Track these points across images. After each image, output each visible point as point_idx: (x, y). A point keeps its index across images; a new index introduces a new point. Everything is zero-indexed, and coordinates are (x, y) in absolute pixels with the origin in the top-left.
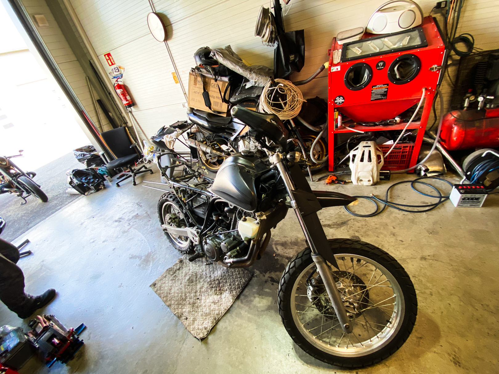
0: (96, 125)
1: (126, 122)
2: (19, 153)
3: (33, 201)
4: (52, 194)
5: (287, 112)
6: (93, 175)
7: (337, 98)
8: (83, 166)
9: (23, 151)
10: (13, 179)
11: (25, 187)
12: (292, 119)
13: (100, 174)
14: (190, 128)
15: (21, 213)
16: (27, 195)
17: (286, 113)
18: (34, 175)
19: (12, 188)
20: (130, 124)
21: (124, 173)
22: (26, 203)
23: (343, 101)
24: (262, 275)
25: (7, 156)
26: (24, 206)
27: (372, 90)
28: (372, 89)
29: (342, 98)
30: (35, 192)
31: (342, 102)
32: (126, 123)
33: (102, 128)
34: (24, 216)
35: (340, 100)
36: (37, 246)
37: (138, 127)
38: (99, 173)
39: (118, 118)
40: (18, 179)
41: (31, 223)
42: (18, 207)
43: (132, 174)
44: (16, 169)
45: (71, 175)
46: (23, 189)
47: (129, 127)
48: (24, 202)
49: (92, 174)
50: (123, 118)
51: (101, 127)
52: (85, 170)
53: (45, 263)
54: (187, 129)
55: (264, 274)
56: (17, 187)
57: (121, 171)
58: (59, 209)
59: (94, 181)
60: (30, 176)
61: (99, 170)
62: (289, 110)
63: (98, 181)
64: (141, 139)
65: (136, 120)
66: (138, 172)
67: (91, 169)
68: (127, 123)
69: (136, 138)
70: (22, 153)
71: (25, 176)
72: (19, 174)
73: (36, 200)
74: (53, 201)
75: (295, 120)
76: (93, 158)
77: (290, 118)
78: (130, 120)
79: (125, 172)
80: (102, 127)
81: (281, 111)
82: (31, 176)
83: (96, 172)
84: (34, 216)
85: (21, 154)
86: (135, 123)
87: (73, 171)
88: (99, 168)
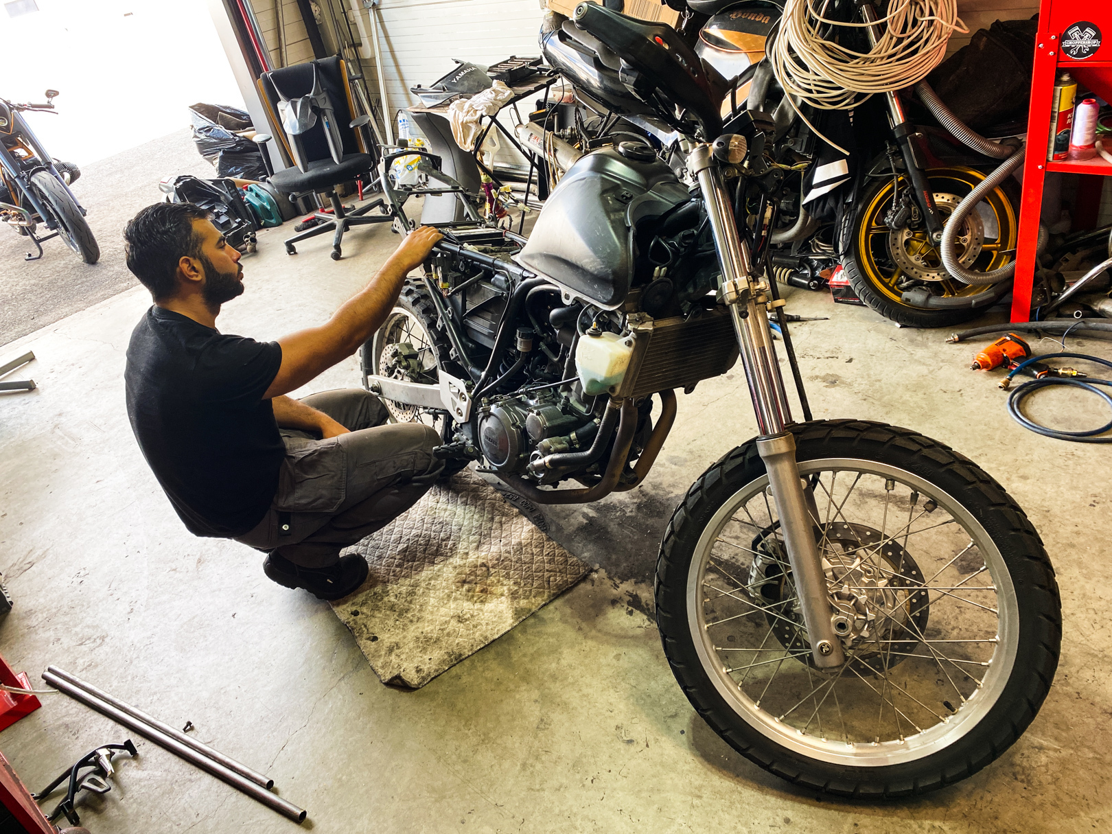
0: (267, 39)
1: (356, 41)
2: (44, 100)
3: (59, 255)
4: (112, 245)
5: (878, 62)
6: (231, 204)
7: (1074, 32)
8: (207, 171)
9: (56, 93)
10: (18, 177)
11: (46, 206)
12: (900, 94)
13: (252, 206)
14: (547, 86)
15: (24, 283)
16: (49, 232)
17: (873, 69)
18: (75, 175)
19: (12, 202)
20: (366, 52)
21: (318, 214)
22: (39, 258)
24: (609, 583)
25: (14, 102)
26: (34, 265)
29: (1094, 34)
30: (70, 229)
32: (356, 45)
33: (281, 53)
34: (31, 292)
35: (1082, 40)
36: (52, 376)
37: (391, 62)
38: (249, 202)
39: (336, 22)
40: (33, 179)
41: (46, 312)
42: (19, 263)
43: (338, 222)
44: (30, 147)
45: (170, 190)
46: (40, 213)
47: (366, 60)
48: (36, 253)
49: (226, 198)
50: (350, 25)
51: (279, 49)
52: (210, 183)
53: (63, 419)
54: (531, 88)
55: (618, 582)
56: (26, 204)
57: (311, 207)
58: (123, 291)
59: (228, 222)
60: (63, 177)
61: (251, 190)
62: (890, 56)
63: (240, 224)
64: (390, 107)
65: (387, 37)
66: (359, 218)
67: (227, 181)
68: (360, 45)
69: (379, 101)
70: (54, 101)
71: (52, 172)
72: (36, 162)
73: (69, 254)
74: (112, 266)
75: (909, 98)
76: (241, 152)
77: (889, 90)
78: (370, 36)
79: (323, 211)
80: (284, 50)
81: (856, 58)
82: (67, 176)
83: (239, 197)
84: (56, 297)
85: (52, 103)
86: (385, 47)
87: (178, 180)
88: (253, 184)
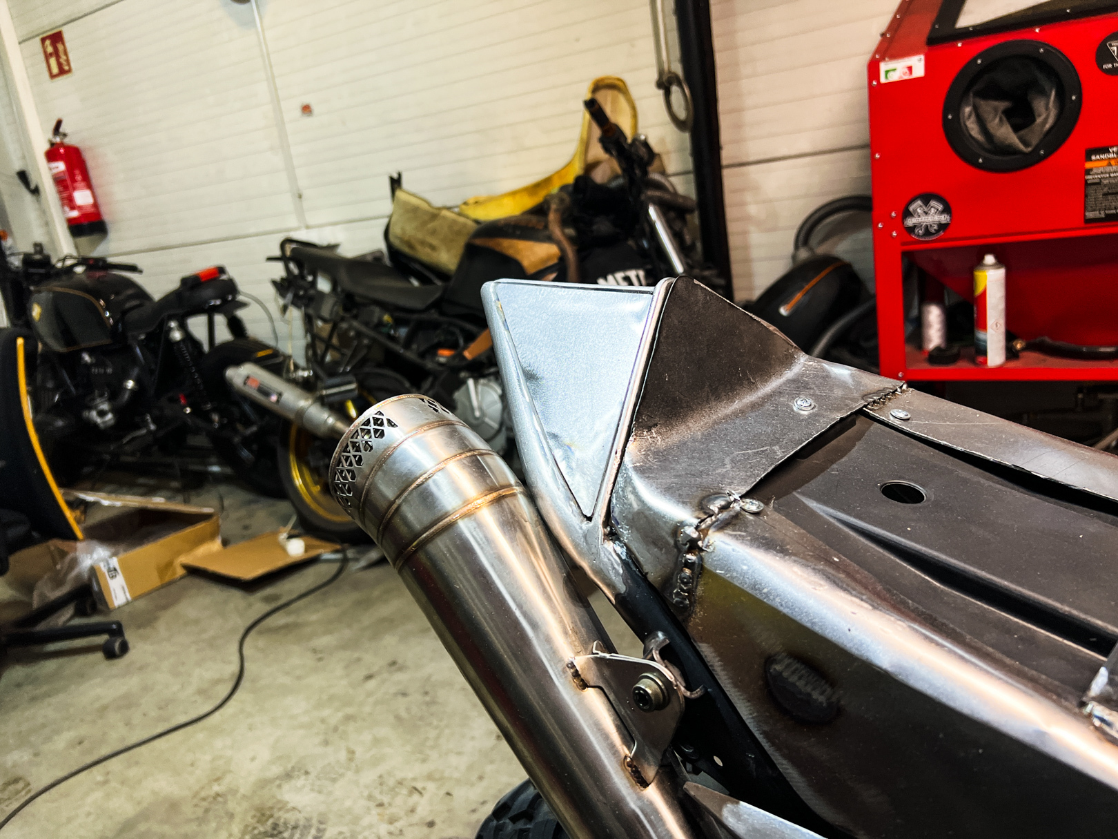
23: (944, 218)
27: (1088, 172)
28: (1088, 165)
29: (940, 207)
31: (942, 226)
35: (927, 217)
